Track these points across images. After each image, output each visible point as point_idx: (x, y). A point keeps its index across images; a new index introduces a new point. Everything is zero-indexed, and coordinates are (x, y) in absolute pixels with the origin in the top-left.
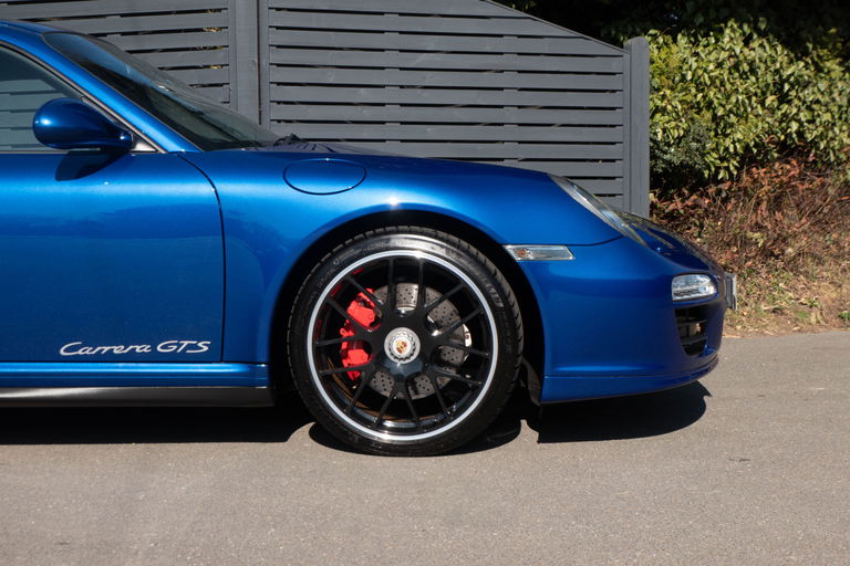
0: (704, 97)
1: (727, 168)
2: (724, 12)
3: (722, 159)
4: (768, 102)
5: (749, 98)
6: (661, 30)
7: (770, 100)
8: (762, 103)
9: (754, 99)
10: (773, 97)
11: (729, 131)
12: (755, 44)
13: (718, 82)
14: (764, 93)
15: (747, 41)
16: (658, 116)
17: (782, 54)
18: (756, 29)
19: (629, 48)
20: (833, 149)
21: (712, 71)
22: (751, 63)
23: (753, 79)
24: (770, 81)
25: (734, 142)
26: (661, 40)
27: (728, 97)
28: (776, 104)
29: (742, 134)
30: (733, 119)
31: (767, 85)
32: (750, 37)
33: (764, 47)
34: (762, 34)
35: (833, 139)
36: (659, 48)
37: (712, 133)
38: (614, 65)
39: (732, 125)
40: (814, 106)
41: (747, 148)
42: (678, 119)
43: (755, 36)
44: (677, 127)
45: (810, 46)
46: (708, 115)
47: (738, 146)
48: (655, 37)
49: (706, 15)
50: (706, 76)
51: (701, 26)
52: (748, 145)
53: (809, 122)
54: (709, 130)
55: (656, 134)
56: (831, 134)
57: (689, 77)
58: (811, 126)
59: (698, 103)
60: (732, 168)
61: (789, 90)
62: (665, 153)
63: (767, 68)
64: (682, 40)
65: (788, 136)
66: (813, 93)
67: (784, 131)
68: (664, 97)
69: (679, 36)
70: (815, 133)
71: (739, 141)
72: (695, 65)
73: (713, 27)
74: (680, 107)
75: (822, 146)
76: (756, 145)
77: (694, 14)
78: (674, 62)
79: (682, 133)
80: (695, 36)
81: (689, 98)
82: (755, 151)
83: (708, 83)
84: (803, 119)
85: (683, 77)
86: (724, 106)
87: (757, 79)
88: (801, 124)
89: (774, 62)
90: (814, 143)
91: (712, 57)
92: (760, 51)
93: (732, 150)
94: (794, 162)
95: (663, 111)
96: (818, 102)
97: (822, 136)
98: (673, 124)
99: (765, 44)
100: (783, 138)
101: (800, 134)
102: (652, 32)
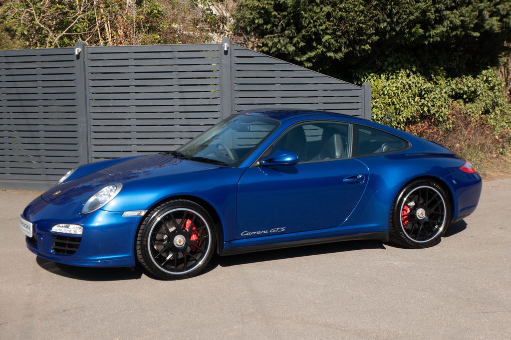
0: (391, 101)
1: (400, 127)
2: (399, 65)
3: (398, 124)
4: (416, 100)
5: (409, 100)
6: (375, 73)
7: (417, 99)
8: (414, 100)
9: (411, 99)
10: (418, 98)
11: (401, 113)
12: (411, 78)
13: (397, 94)
14: (414, 96)
15: (408, 76)
16: (374, 109)
17: (421, 80)
18: (411, 70)
19: (364, 86)
20: (441, 116)
21: (394, 90)
22: (409, 85)
23: (410, 91)
24: (417, 92)
25: (403, 118)
26: (375, 78)
27: (400, 100)
28: (419, 100)
29: (406, 114)
30: (402, 109)
31: (416, 93)
32: (410, 73)
33: (415, 78)
34: (414, 73)
35: (441, 112)
36: (374, 81)
37: (394, 114)
38: (358, 93)
39: (402, 111)
40: (434, 100)
41: (408, 119)
42: (382, 110)
43: (411, 74)
45: (433, 75)
46: (393, 107)
47: (404, 118)
48: (373, 77)
49: (392, 67)
50: (392, 93)
51: (390, 71)
52: (408, 118)
53: (432, 106)
54: (393, 113)
55: (373, 117)
56: (441, 110)
57: (386, 93)
58: (433, 108)
59: (389, 103)
60: (402, 127)
61: (424, 94)
63: (416, 86)
64: (383, 77)
65: (424, 112)
66: (434, 94)
67: (422, 109)
68: (376, 102)
69: (382, 75)
70: (434, 111)
71: (405, 117)
72: (388, 89)
73: (394, 72)
74: (382, 106)
75: (437, 115)
76: (411, 117)
77: (388, 66)
78: (380, 87)
79: (383, 115)
80: (388, 75)
81: (385, 101)
82: (411, 119)
83: (393, 95)
84: (430, 105)
85: (383, 93)
86: (399, 104)
87: (412, 91)
88: (429, 107)
89: (418, 83)
90: (434, 114)
91: (395, 85)
92: (413, 80)
93: (402, 121)
94: (426, 122)
95: (376, 107)
96: (435, 98)
97: (437, 112)
98: (380, 112)
99: (415, 77)
100: (422, 112)
101: (429, 111)
102: (372, 74)
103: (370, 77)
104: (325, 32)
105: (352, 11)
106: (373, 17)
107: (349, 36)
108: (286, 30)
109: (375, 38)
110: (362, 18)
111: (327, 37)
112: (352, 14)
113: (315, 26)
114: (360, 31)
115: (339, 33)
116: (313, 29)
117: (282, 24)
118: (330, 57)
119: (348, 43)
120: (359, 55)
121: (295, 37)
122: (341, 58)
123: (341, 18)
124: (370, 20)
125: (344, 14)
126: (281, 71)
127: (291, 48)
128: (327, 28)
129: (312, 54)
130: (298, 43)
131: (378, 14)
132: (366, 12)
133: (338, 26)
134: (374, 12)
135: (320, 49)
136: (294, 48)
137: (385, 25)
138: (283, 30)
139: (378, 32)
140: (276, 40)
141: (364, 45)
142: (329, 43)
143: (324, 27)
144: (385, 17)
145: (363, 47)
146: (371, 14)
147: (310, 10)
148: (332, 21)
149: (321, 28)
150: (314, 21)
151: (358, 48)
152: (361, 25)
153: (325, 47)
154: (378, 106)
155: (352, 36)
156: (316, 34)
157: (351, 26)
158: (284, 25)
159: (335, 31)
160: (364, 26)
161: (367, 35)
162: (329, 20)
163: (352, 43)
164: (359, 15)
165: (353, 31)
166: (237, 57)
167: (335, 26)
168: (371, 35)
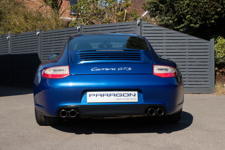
6: (221, 36)
16: (218, 53)
26: (221, 38)
36: (220, 40)
38: (207, 44)
42: (222, 54)
44: (222, 55)
48: (220, 38)
62: (219, 60)
79: (223, 56)
98: (221, 55)
102: (219, 37)
103: (218, 38)
104: (187, 13)
105: (201, 3)
106: (213, 5)
107: (201, 16)
108: (167, 13)
109: (216, 17)
110: (207, 6)
111: (188, 16)
112: (201, 4)
113: (182, 11)
114: (206, 13)
115: (195, 14)
116: (181, 12)
117: (165, 10)
118: (192, 26)
119: (201, 19)
120: (209, 26)
121: (172, 16)
122: (198, 27)
123: (195, 6)
124: (211, 7)
125: (196, 4)
126: (166, 33)
127: (171, 22)
128: (188, 12)
129: (183, 25)
130: (175, 19)
131: (215, 4)
132: (208, 3)
133: (194, 10)
134: (213, 3)
135: (186, 22)
136: (172, 22)
137: (220, 9)
138: (166, 13)
139: (217, 13)
140: (163, 18)
141: (212, 20)
142: (190, 19)
143: (186, 11)
144: (220, 5)
145: (210, 21)
146: (211, 4)
147: (178, 3)
148: (190, 8)
149: (184, 11)
150: (181, 8)
151: (208, 22)
152: (207, 9)
153: (188, 21)
154: (220, 51)
155: (202, 16)
156: (183, 15)
157: (201, 10)
158: (166, 11)
159: (192, 13)
160: (208, 10)
161: (211, 15)
162: (188, 7)
163: (203, 19)
164: (204, 4)
165: (202, 13)
166: (144, 27)
167: (192, 10)
168: (214, 15)
